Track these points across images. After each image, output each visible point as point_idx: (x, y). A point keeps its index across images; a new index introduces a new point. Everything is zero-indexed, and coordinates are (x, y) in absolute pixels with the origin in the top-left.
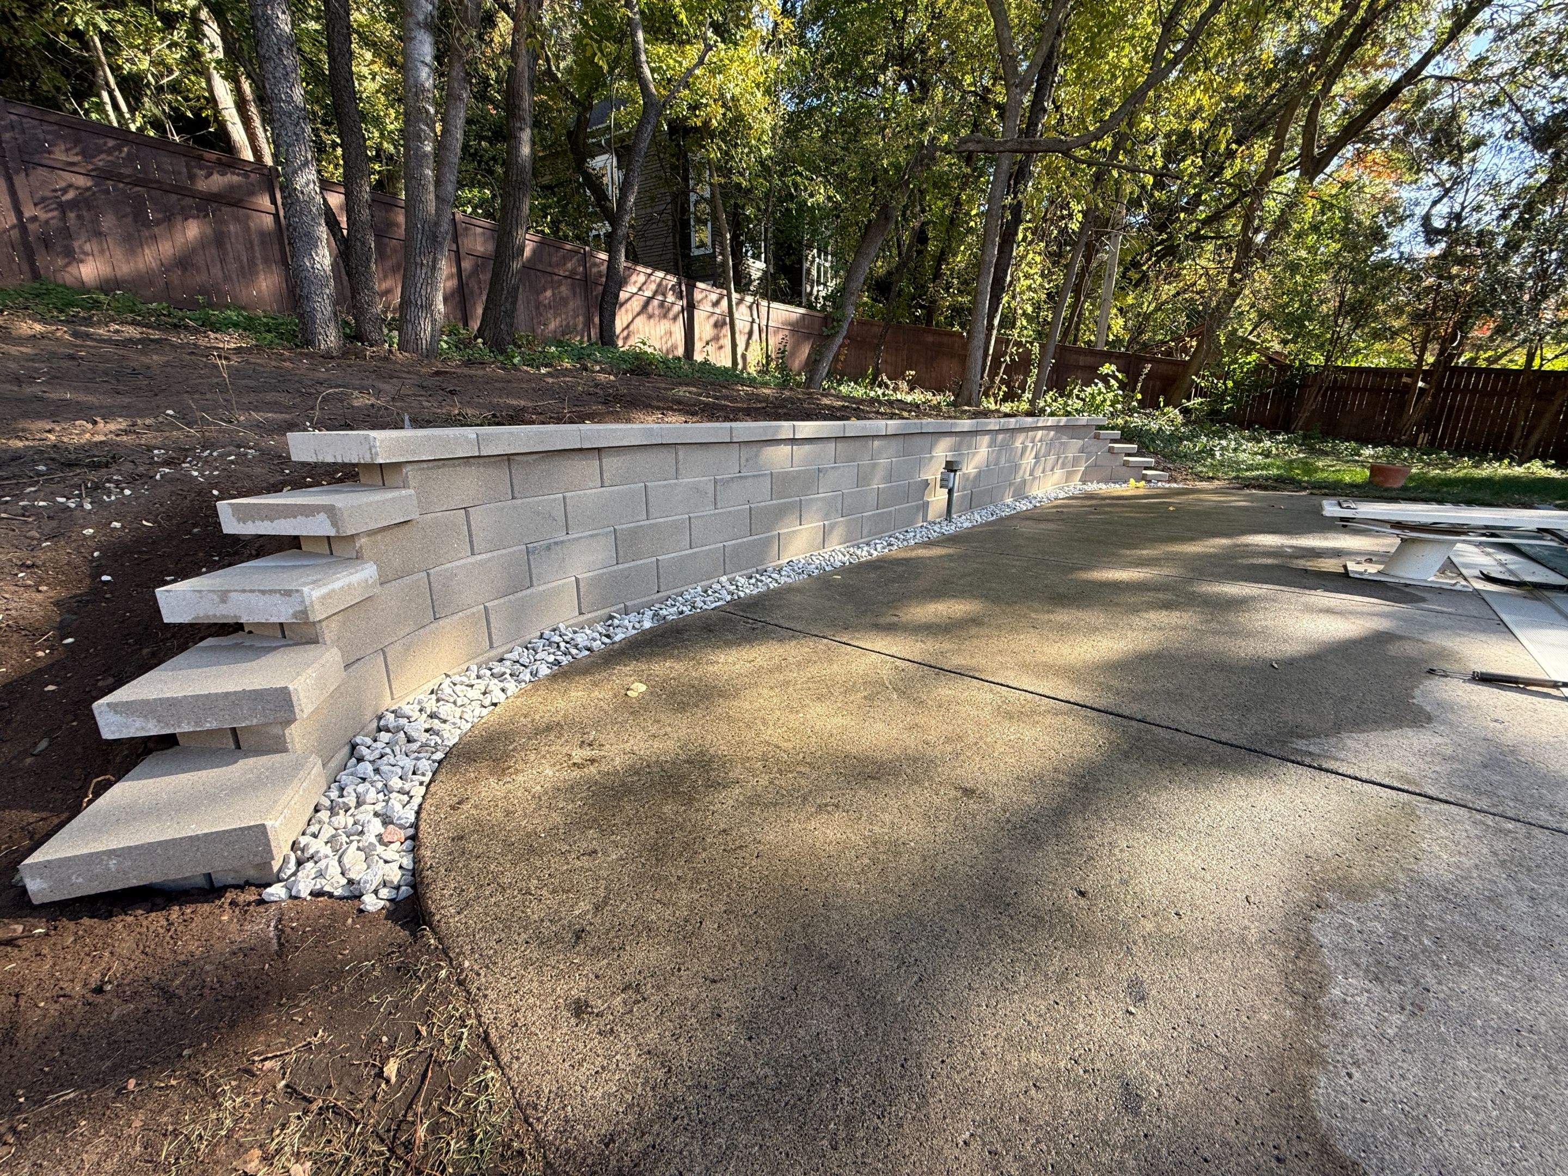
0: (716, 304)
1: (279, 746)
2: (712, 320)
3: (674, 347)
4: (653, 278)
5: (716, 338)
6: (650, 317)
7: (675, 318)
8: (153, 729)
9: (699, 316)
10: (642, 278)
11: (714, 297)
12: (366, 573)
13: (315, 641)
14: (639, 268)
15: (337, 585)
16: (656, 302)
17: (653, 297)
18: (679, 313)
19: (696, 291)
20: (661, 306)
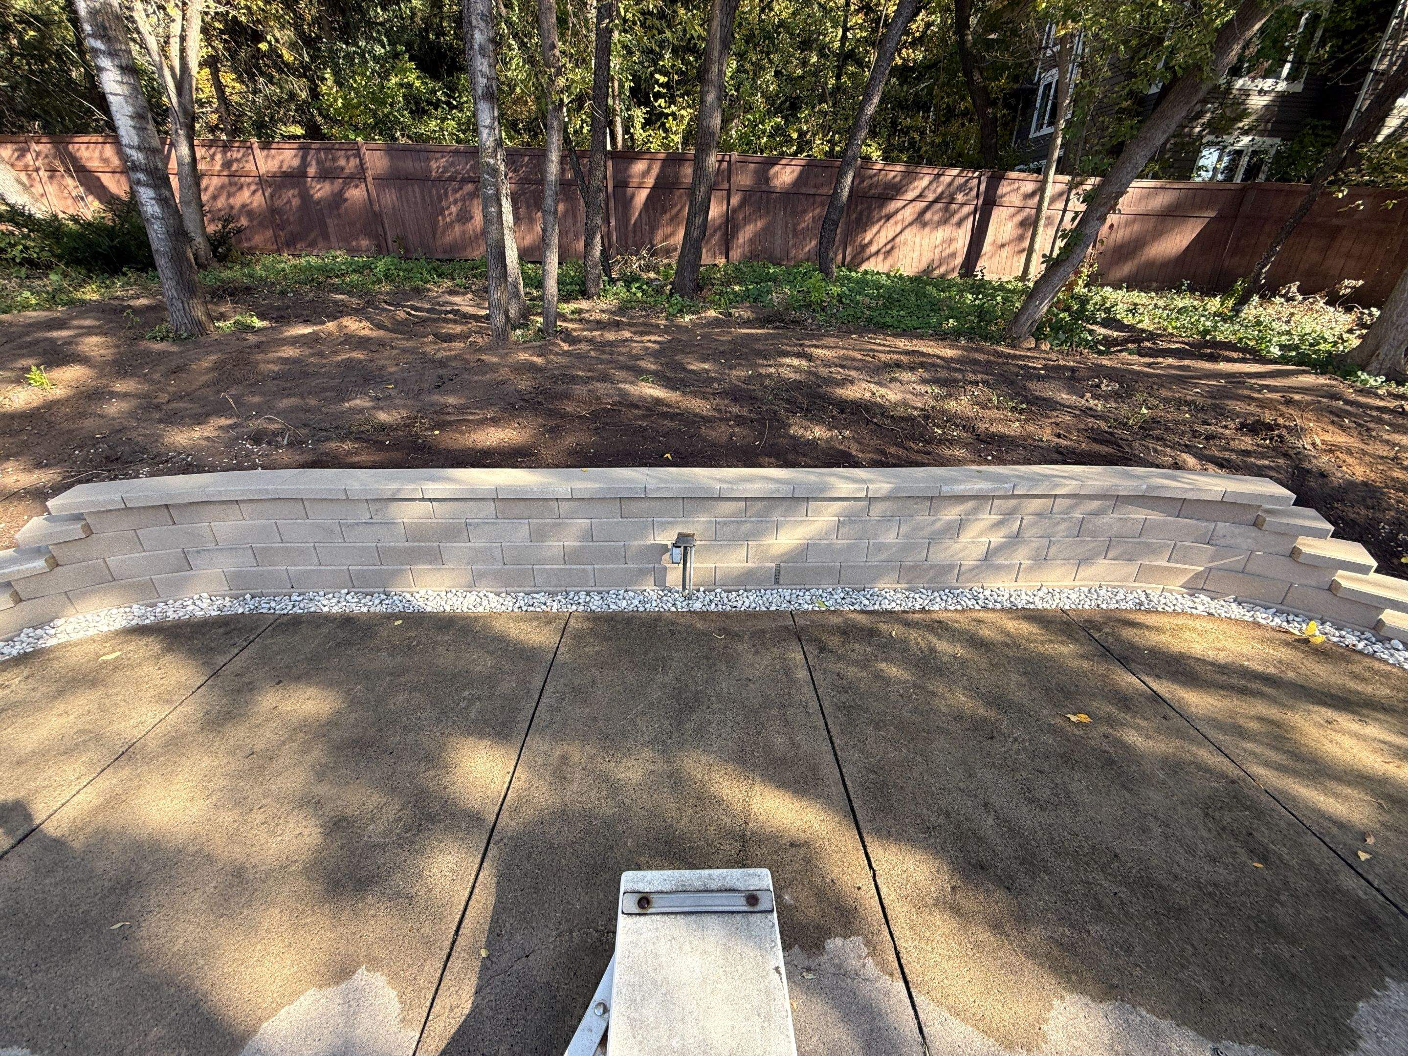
0: (1027, 197)
2: (1019, 218)
3: (950, 258)
4: (942, 178)
5: (1021, 238)
6: (924, 225)
7: (959, 224)
9: (998, 215)
10: (925, 182)
11: (1027, 187)
14: (923, 170)
16: (939, 206)
17: (936, 201)
18: (967, 217)
19: (1004, 183)
20: (946, 209)
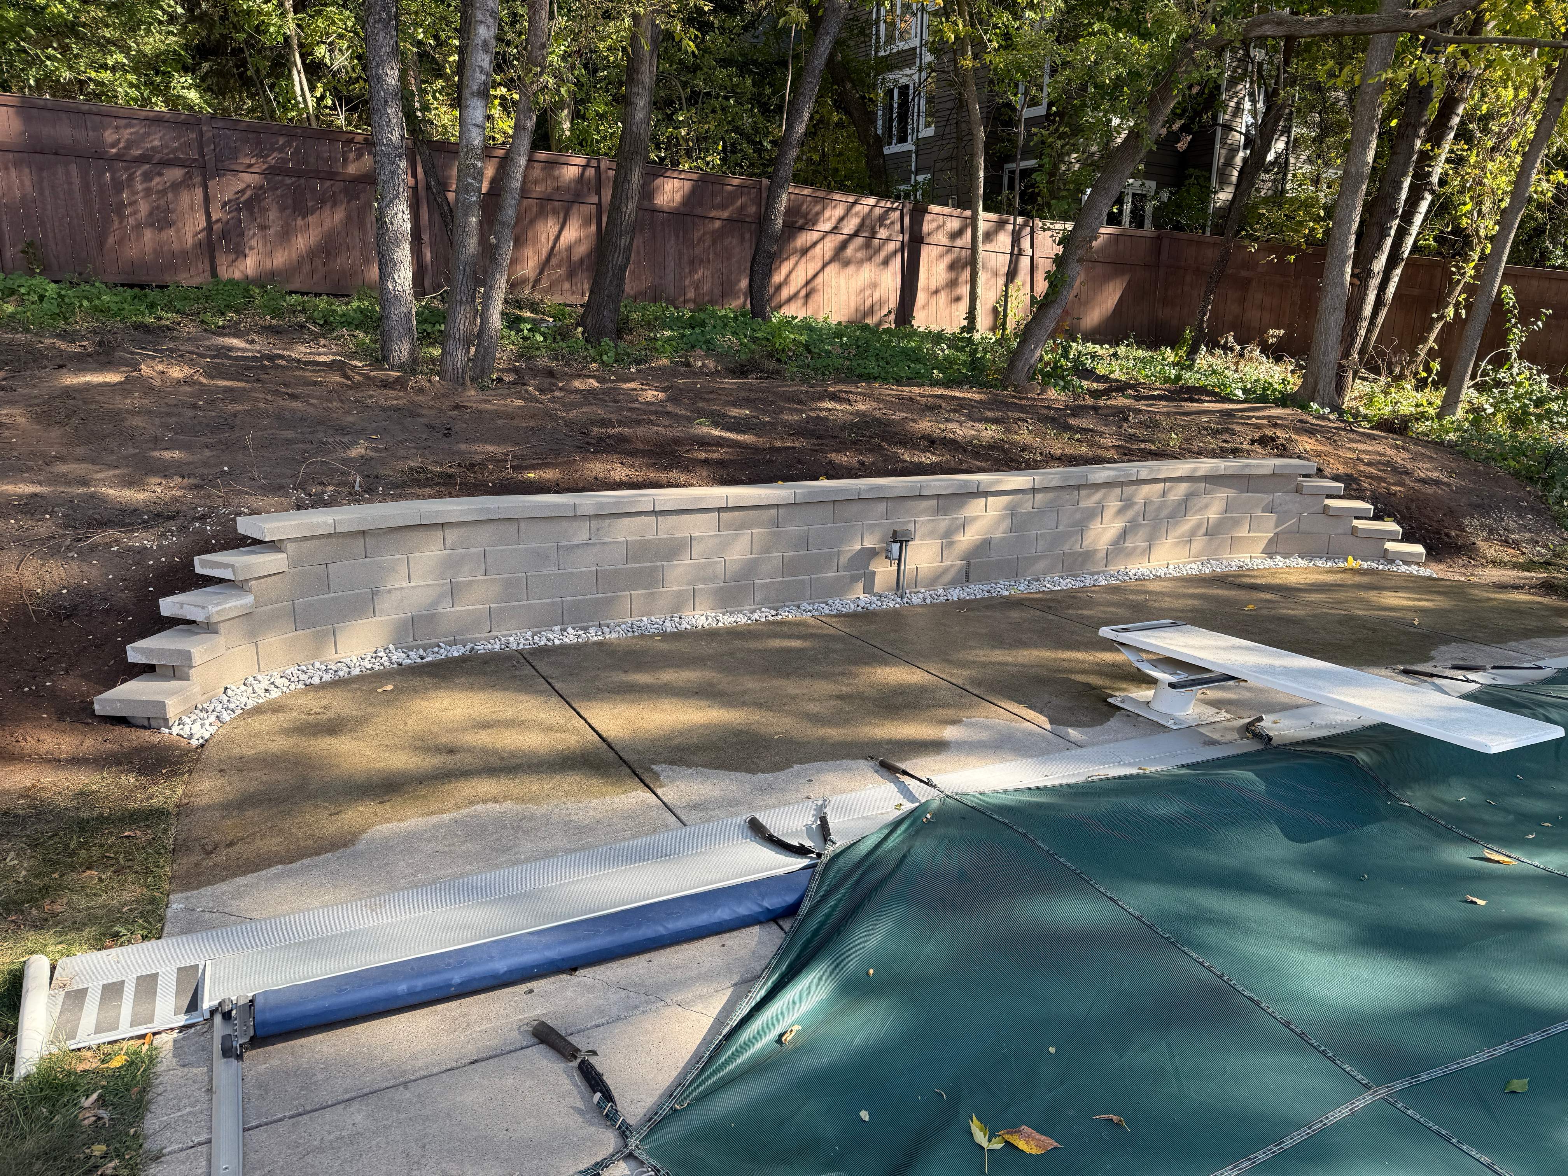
0: (957, 234)
1: (186, 678)
2: (948, 259)
3: (881, 303)
4: (858, 208)
5: (953, 284)
6: (847, 263)
7: (886, 262)
8: (144, 661)
9: (928, 254)
10: (839, 212)
11: (954, 224)
12: (249, 599)
13: (217, 633)
14: (837, 197)
15: (227, 606)
16: (859, 241)
17: (856, 234)
18: (894, 253)
19: (928, 217)
20: (867, 245)
